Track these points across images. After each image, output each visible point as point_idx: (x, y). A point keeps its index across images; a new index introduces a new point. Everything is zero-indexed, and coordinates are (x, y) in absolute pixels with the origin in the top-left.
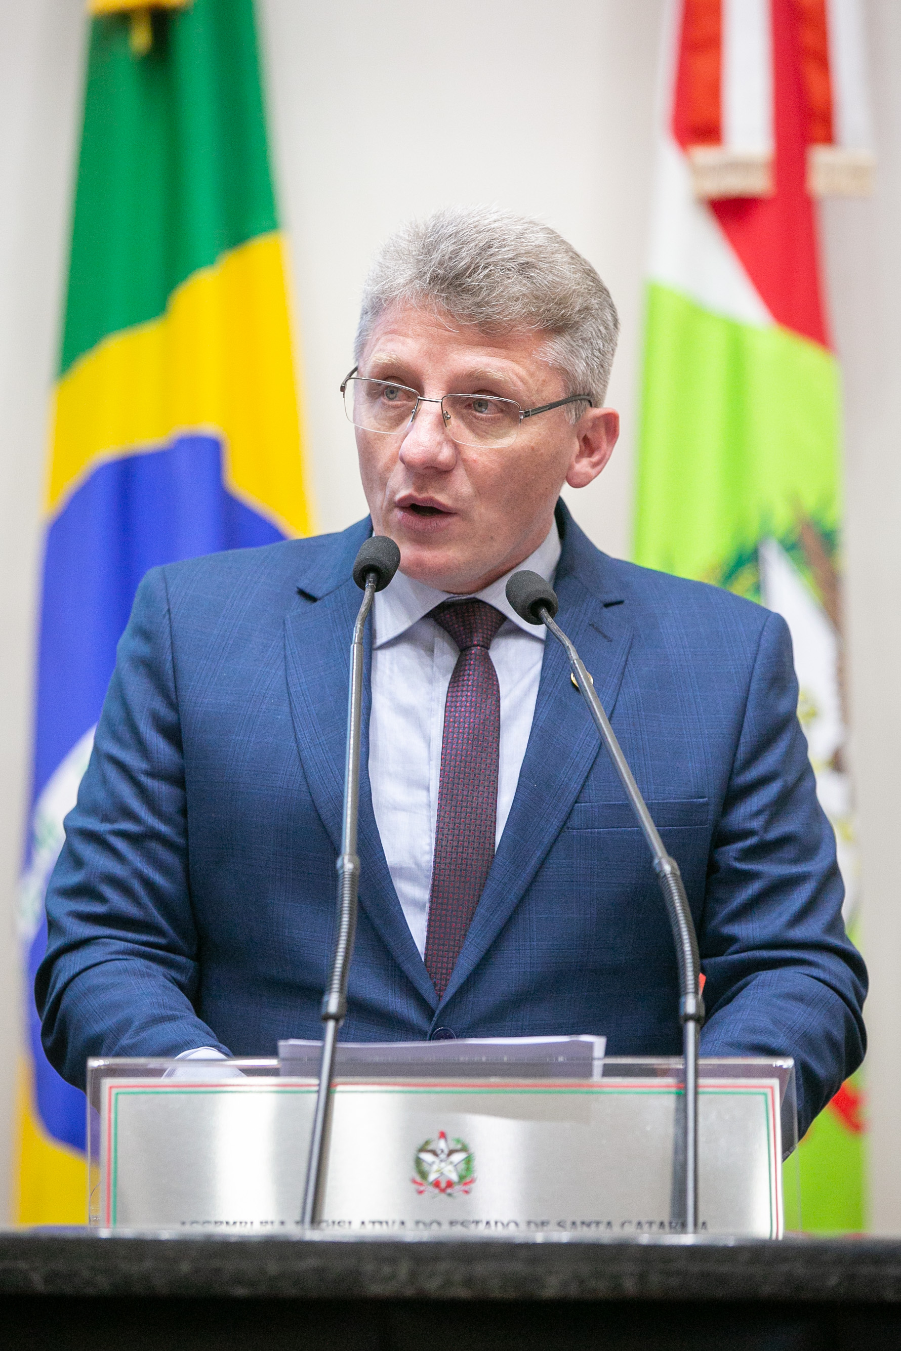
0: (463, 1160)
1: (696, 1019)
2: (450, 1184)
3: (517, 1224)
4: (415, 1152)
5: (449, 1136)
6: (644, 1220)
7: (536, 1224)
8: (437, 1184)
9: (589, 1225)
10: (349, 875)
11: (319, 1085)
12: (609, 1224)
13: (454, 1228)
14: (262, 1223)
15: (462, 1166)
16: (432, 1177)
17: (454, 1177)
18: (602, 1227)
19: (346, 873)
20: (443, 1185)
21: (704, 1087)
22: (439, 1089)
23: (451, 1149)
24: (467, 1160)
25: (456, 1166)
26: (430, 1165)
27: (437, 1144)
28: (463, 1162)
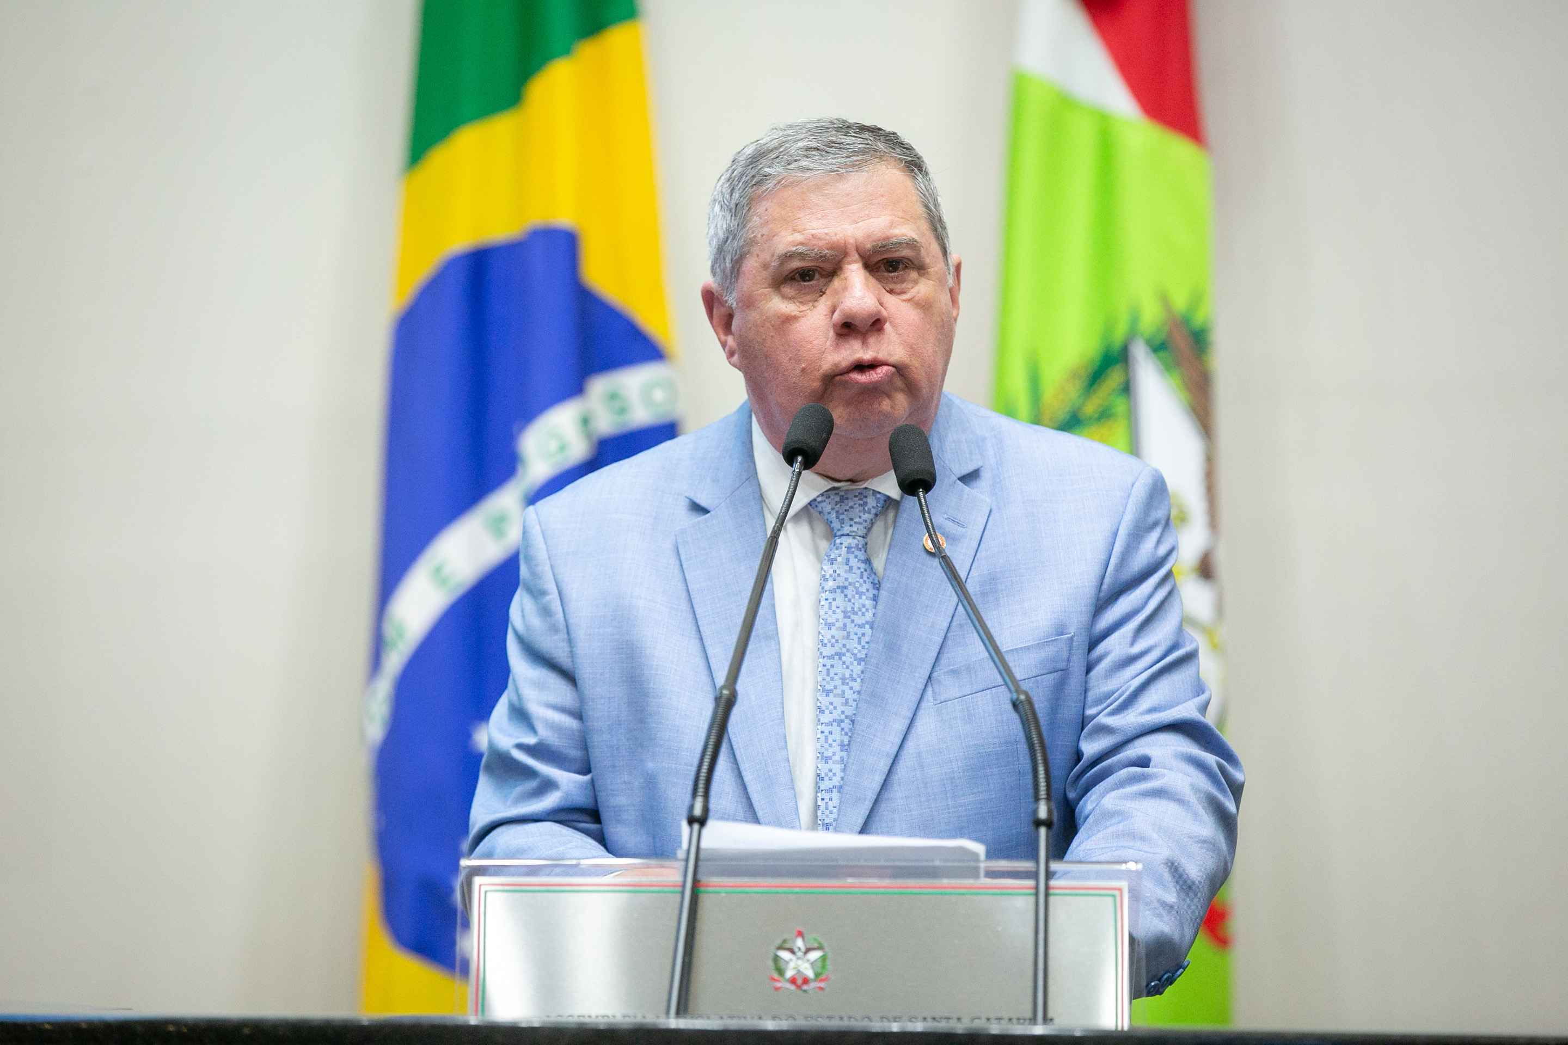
0: (819, 958)
2: (806, 981)
3: (870, 1019)
4: (774, 950)
6: (993, 1016)
7: (888, 1019)
8: (793, 981)
9: (939, 1021)
12: (959, 1019)
15: (819, 964)
16: (789, 974)
17: (810, 974)
18: (952, 1022)
20: (799, 982)
21: (1053, 888)
22: (797, 890)
23: (808, 947)
24: (824, 958)
25: (812, 964)
26: (787, 963)
27: (794, 941)
28: (819, 960)
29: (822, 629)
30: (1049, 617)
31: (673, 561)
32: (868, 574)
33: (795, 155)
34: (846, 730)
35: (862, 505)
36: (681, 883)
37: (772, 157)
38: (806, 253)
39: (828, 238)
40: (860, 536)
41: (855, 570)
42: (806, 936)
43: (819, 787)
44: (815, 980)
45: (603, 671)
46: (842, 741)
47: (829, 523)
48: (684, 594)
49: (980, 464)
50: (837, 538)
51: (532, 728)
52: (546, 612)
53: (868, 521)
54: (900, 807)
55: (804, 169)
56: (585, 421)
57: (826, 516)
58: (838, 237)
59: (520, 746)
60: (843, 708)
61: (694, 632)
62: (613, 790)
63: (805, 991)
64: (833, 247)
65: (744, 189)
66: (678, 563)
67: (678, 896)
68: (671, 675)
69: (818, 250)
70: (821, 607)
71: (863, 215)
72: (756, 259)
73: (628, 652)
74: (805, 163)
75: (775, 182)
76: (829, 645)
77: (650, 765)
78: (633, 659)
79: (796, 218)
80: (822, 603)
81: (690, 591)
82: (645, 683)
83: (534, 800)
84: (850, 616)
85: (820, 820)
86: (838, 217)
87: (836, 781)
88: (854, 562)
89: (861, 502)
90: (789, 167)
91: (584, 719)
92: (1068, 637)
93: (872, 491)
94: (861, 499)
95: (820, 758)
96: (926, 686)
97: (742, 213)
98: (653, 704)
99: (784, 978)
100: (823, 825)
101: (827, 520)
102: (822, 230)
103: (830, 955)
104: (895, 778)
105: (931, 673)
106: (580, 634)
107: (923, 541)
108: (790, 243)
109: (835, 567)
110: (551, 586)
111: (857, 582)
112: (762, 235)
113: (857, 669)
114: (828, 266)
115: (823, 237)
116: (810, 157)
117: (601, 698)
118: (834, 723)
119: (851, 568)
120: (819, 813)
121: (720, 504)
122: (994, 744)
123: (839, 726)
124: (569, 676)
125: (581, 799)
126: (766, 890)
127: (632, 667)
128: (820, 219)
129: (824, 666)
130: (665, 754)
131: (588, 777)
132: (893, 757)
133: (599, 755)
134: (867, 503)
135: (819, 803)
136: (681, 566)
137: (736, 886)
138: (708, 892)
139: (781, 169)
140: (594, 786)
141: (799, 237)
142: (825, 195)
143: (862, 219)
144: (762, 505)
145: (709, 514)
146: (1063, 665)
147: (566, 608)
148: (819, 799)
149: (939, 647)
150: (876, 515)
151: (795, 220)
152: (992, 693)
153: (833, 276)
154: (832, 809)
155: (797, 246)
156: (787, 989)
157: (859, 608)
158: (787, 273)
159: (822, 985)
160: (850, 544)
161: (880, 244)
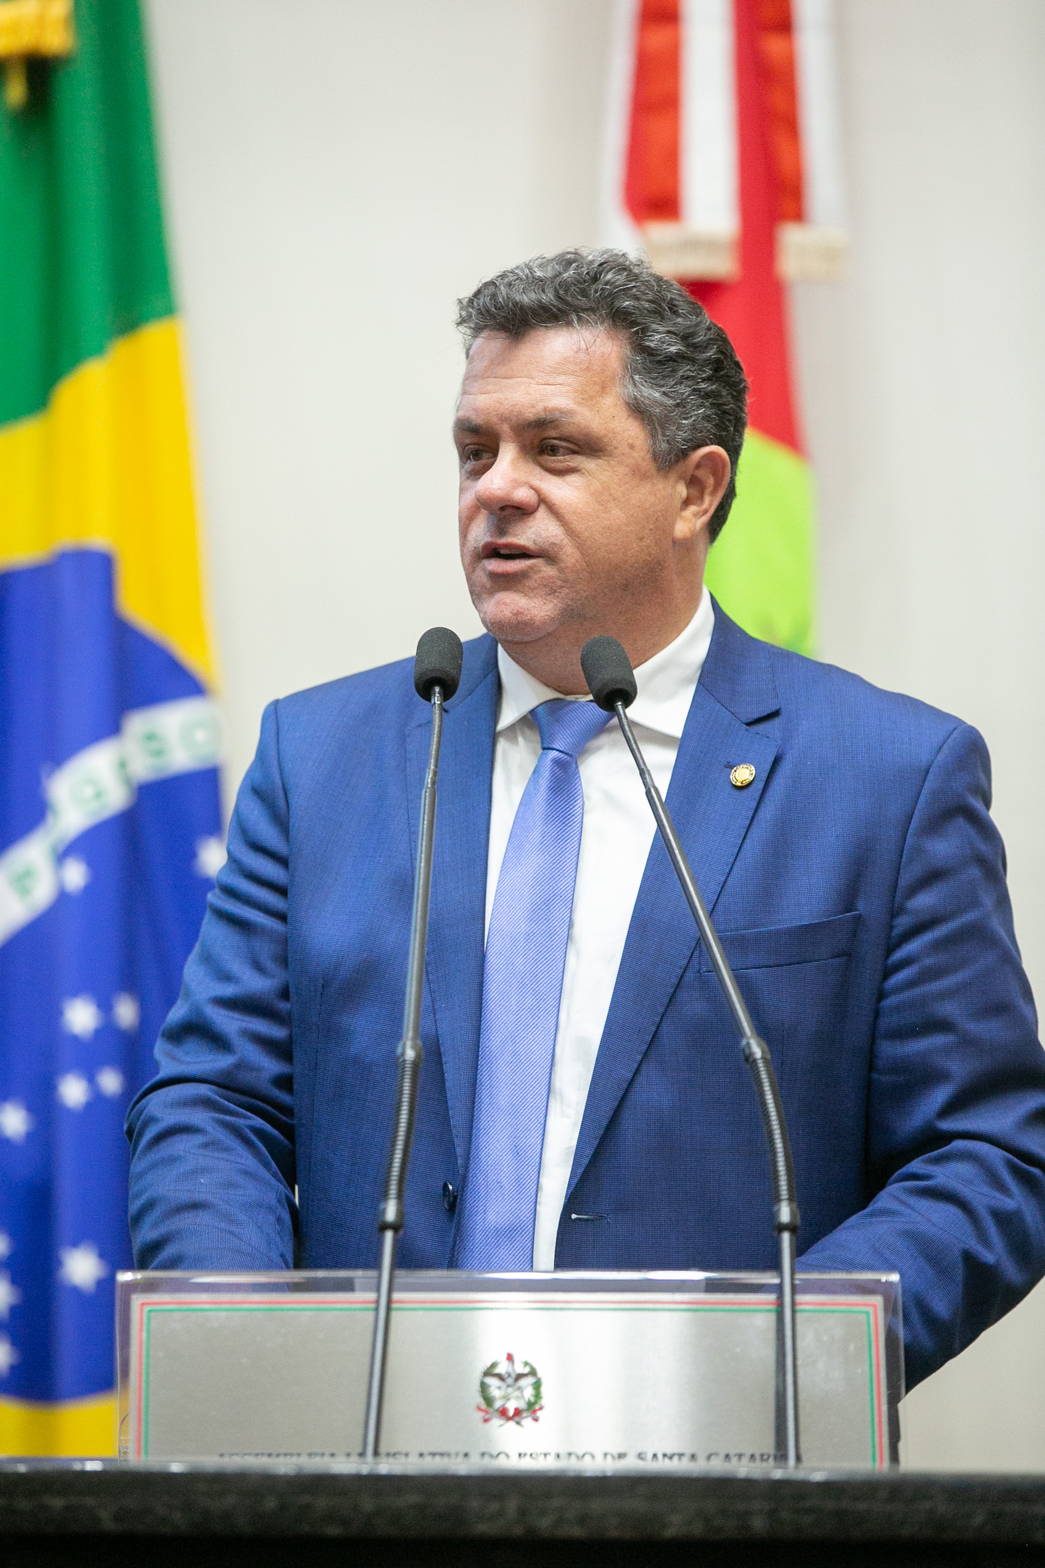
0: (531, 1386)
1: (792, 1228)
2: (517, 1412)
3: (593, 1457)
4: (481, 1378)
5: (516, 1359)
6: (732, 1452)
8: (503, 1412)
10: (411, 1064)
11: (377, 1302)
15: (531, 1392)
16: (498, 1404)
17: (522, 1404)
19: (408, 1062)
20: (510, 1412)
21: (801, 1304)
24: (537, 1385)
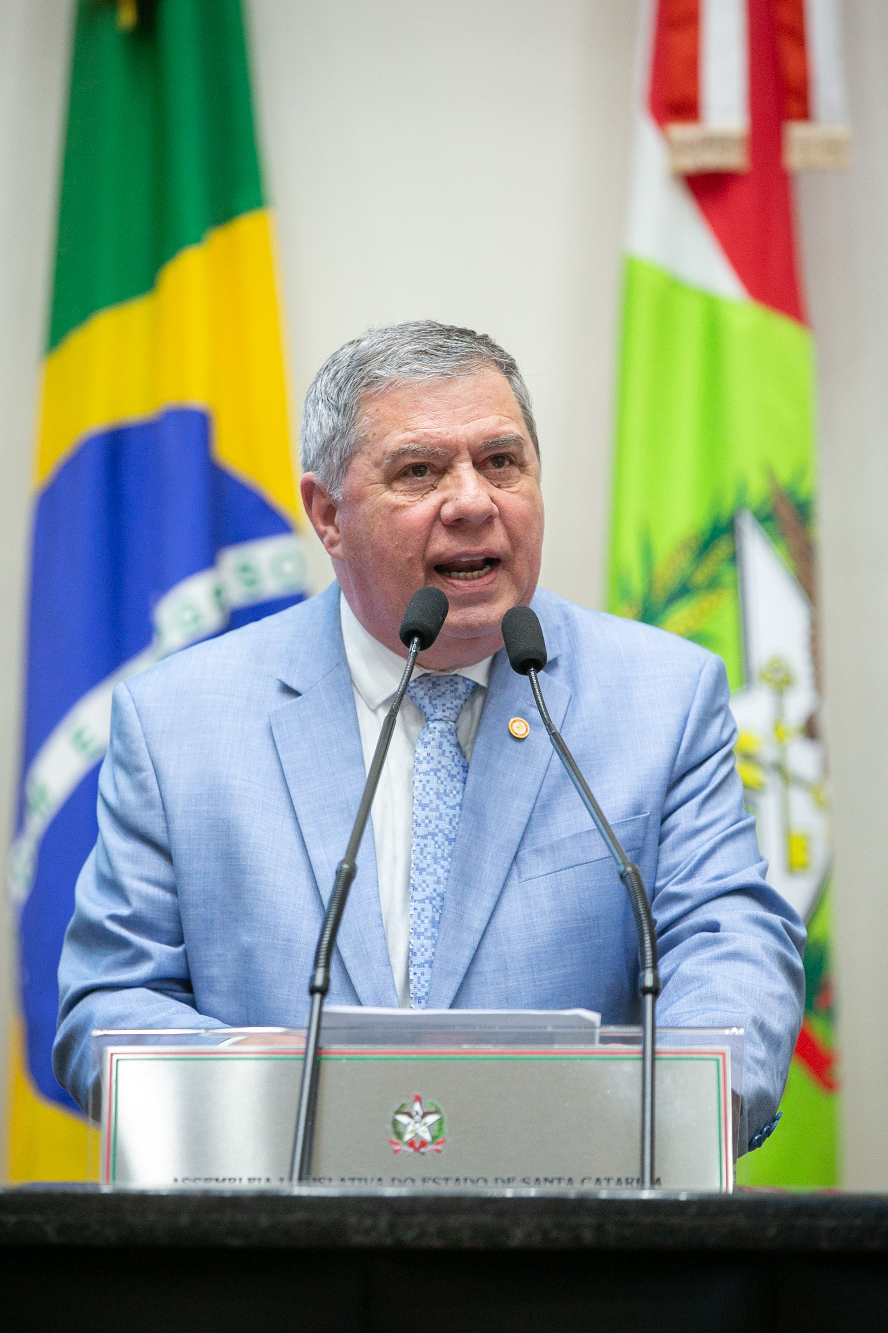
0: (436, 1122)
2: (423, 1144)
4: (393, 1115)
7: (503, 1181)
8: (411, 1144)
9: (551, 1182)
12: (570, 1180)
13: (426, 1184)
14: (250, 1180)
15: (436, 1127)
17: (427, 1137)
18: (564, 1184)
20: (417, 1145)
22: (415, 1056)
23: (425, 1111)
24: (440, 1122)
25: (430, 1127)
26: (406, 1126)
27: (412, 1106)
28: (436, 1123)
29: (417, 809)
30: (627, 797)
31: (267, 741)
32: (459, 758)
33: (404, 358)
34: (438, 907)
35: (453, 691)
36: (303, 1051)
37: (380, 360)
38: (418, 450)
39: (439, 436)
40: (452, 721)
41: (447, 754)
42: (423, 1101)
43: (411, 962)
44: (432, 1143)
45: (199, 847)
46: (433, 918)
47: (420, 709)
48: (278, 774)
49: (559, 652)
50: (429, 722)
51: (127, 901)
52: (141, 788)
53: (459, 707)
54: (488, 980)
55: (415, 372)
56: (218, 593)
57: (419, 701)
58: (449, 436)
59: (113, 918)
60: (435, 886)
61: (288, 811)
62: (207, 962)
63: (423, 1153)
64: (444, 445)
65: (354, 390)
66: (271, 742)
67: (301, 1063)
68: (268, 853)
69: (430, 448)
70: (415, 788)
71: (473, 416)
72: (368, 457)
73: (224, 829)
74: (416, 366)
75: (387, 383)
76: (423, 825)
77: (246, 939)
78: (229, 837)
79: (408, 418)
80: (416, 785)
81: (285, 771)
82: (242, 860)
83: (126, 970)
84: (442, 798)
85: (412, 994)
86: (450, 418)
87: (428, 955)
88: (446, 746)
89: (452, 688)
90: (401, 369)
91: (179, 893)
92: (645, 817)
93: (461, 678)
94: (452, 686)
95: (413, 934)
96: (512, 865)
97: (352, 413)
98: (251, 880)
99: (403, 1141)
100: (415, 998)
101: (420, 705)
102: (435, 429)
103: (446, 1119)
104: (483, 952)
105: (517, 853)
106: (177, 810)
107: (508, 726)
108: (402, 441)
109: (429, 750)
110: (147, 764)
111: (449, 765)
112: (374, 435)
113: (447, 848)
114: (439, 464)
115: (435, 435)
116: (421, 361)
117: (197, 873)
118: (426, 901)
119: (444, 752)
120: (411, 987)
121: (311, 688)
122: (577, 920)
123: (431, 903)
124: (165, 852)
125: (172, 969)
126: (384, 1056)
127: (228, 845)
128: (432, 419)
129: (418, 845)
130: (263, 929)
131: (180, 949)
132: (481, 933)
133: (191, 927)
134: (457, 689)
135: (411, 977)
136: (275, 746)
137: (357, 1053)
138: (328, 1059)
139: (394, 372)
140: (186, 955)
141: (410, 435)
142: (437, 397)
143: (472, 419)
144: (352, 690)
145: (299, 698)
146: (639, 843)
147: (163, 786)
148: (411, 974)
149: (524, 828)
150: (466, 700)
151: (407, 419)
152: (575, 872)
153: (444, 474)
154: (424, 983)
155: (409, 443)
156: (405, 1151)
157: (451, 790)
158: (399, 469)
159: (439, 1147)
160: (443, 728)
161: (491, 441)
